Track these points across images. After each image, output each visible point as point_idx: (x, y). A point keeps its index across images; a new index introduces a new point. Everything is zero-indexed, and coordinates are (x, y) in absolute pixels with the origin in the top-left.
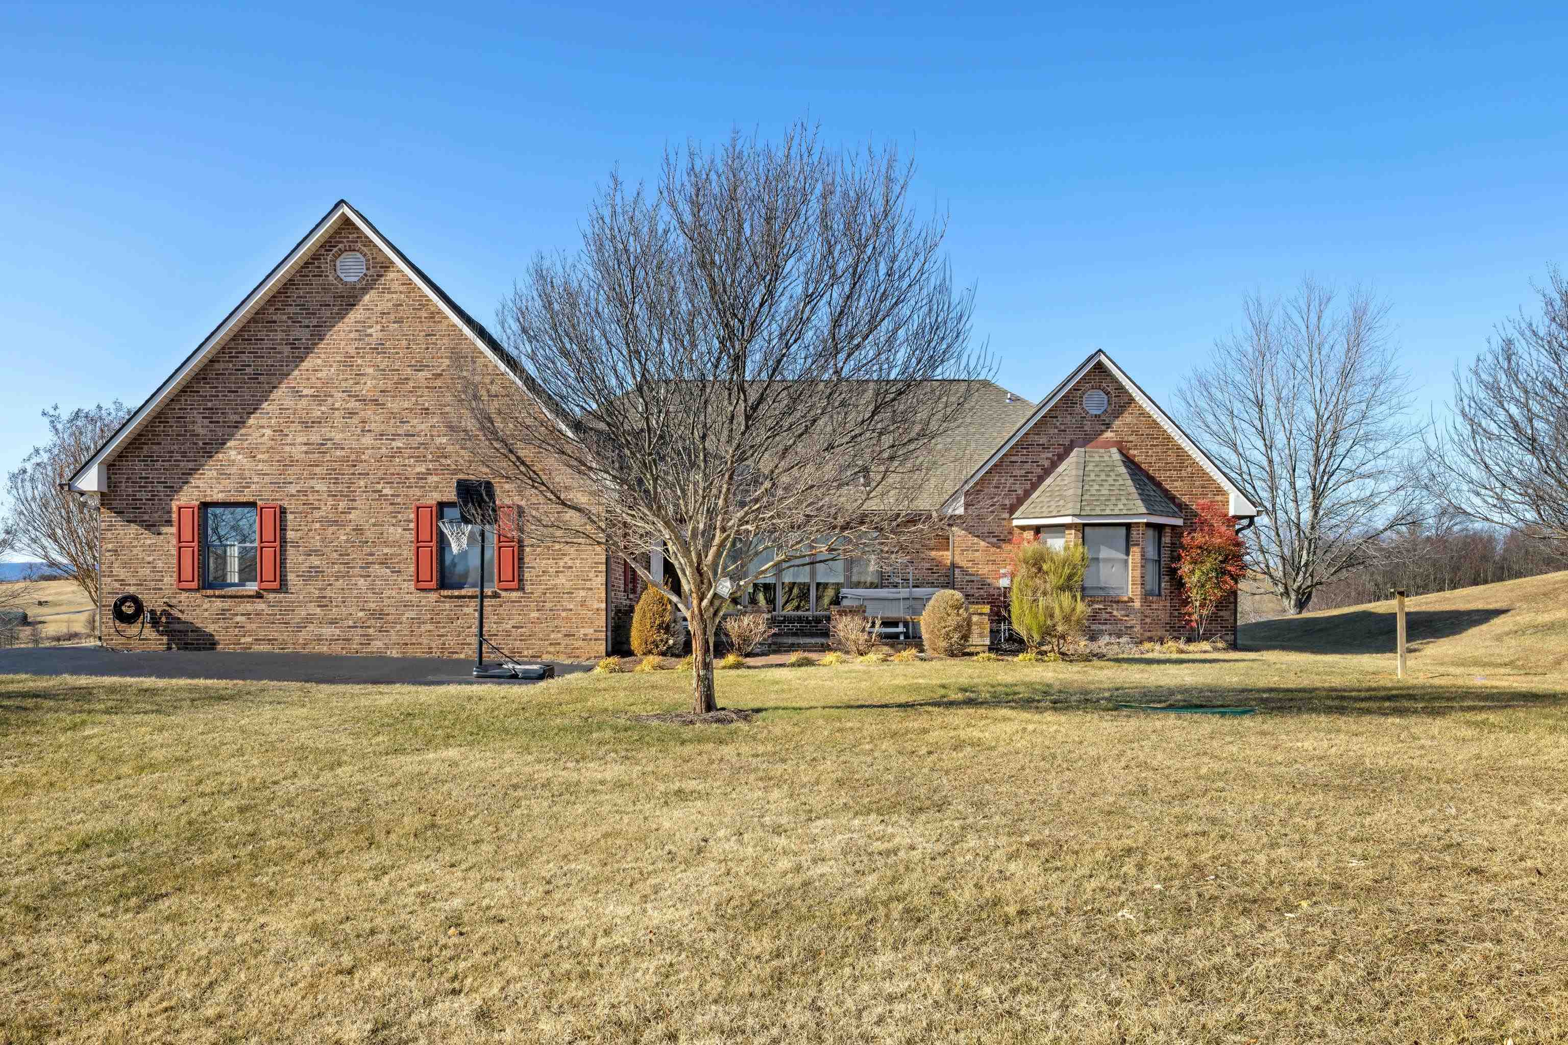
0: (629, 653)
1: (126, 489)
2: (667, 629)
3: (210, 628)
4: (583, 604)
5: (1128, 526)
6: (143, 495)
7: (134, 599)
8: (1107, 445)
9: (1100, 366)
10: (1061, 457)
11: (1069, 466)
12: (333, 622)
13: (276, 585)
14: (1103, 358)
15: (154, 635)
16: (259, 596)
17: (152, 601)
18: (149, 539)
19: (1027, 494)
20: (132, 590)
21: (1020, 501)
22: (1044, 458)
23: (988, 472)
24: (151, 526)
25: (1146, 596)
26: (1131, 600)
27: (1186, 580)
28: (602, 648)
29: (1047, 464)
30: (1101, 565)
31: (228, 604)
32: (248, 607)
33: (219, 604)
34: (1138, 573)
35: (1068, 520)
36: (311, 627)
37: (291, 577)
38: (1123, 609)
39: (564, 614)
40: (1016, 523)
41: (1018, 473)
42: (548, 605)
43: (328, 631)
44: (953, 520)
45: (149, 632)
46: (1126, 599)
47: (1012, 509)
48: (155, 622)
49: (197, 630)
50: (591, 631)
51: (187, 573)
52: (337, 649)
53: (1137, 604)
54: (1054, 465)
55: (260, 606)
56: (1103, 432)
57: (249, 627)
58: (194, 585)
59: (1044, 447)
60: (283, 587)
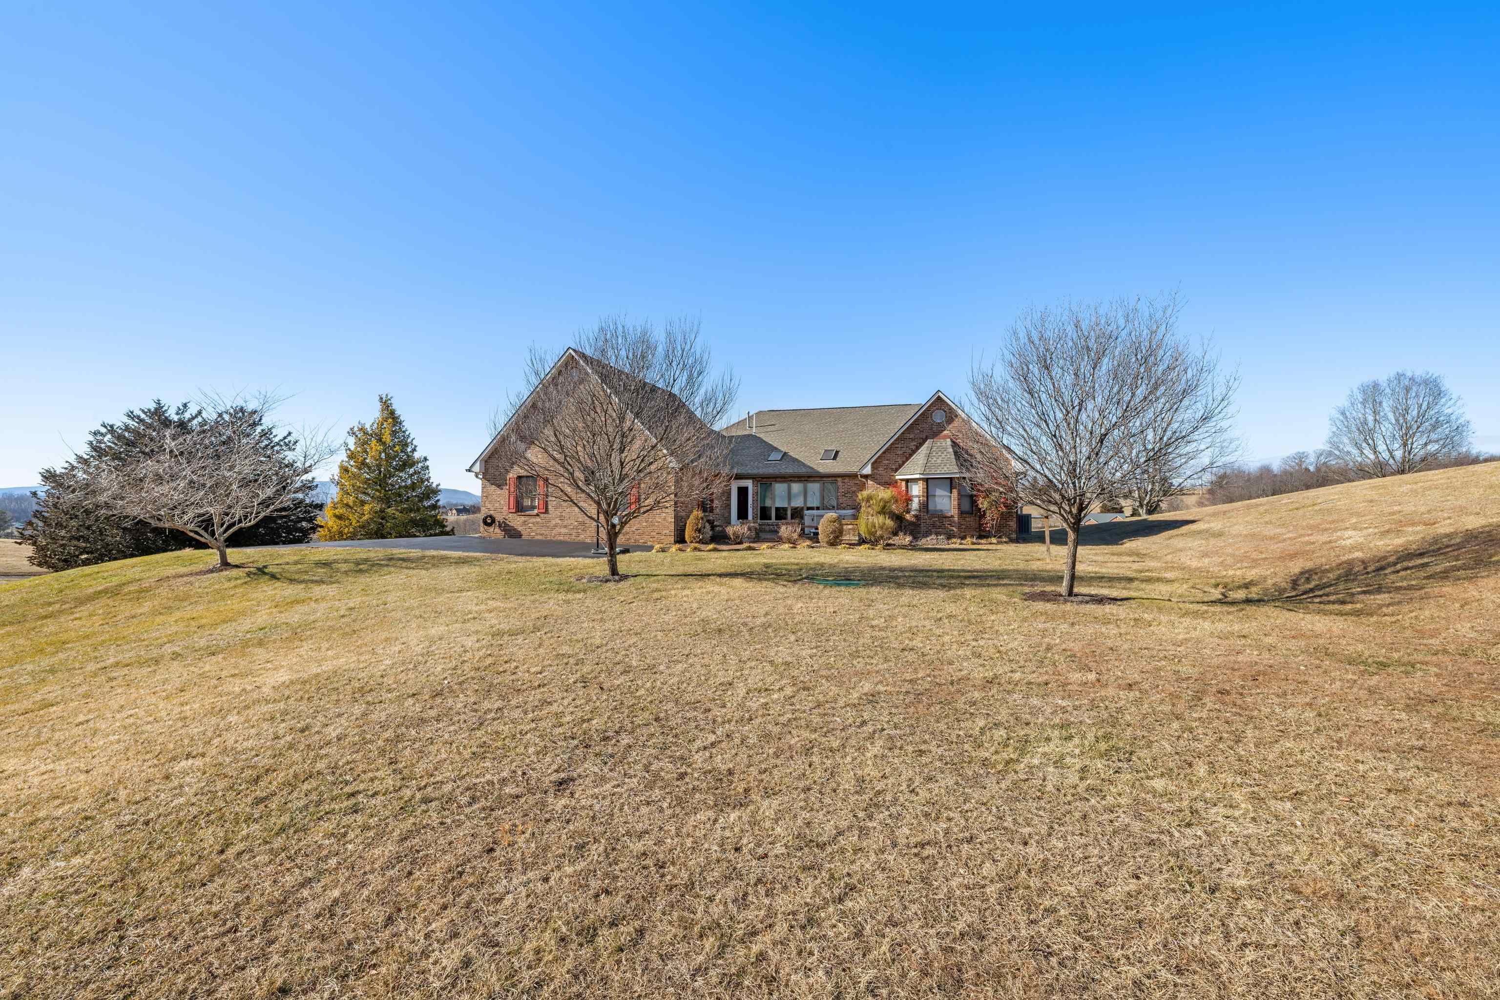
0: (686, 542)
1: (491, 471)
2: (699, 531)
3: (520, 529)
4: (665, 519)
5: (951, 478)
6: (497, 473)
7: (491, 516)
8: (946, 437)
9: (939, 398)
10: (921, 444)
11: (924, 450)
12: (565, 527)
13: (544, 511)
14: (940, 394)
15: (499, 531)
16: (537, 515)
17: (499, 518)
18: (499, 492)
19: (904, 463)
20: (492, 512)
21: (900, 466)
22: (913, 445)
23: (884, 453)
24: (499, 486)
25: (962, 513)
26: (952, 516)
27: (980, 506)
28: (673, 539)
29: (914, 448)
30: (937, 499)
31: (527, 518)
32: (533, 520)
33: (523, 518)
34: (956, 503)
35: (917, 476)
36: (557, 529)
37: (550, 507)
38: (948, 521)
39: (656, 524)
40: (897, 477)
41: (899, 453)
42: (650, 520)
43: (563, 531)
44: (866, 477)
45: (497, 530)
46: (949, 516)
47: (896, 470)
48: (500, 526)
49: (515, 530)
50: (668, 532)
51: (512, 507)
52: (567, 538)
53: (956, 519)
54: (918, 448)
55: (538, 519)
56: (943, 431)
57: (534, 528)
58: (514, 511)
59: (913, 440)
60: (547, 512)
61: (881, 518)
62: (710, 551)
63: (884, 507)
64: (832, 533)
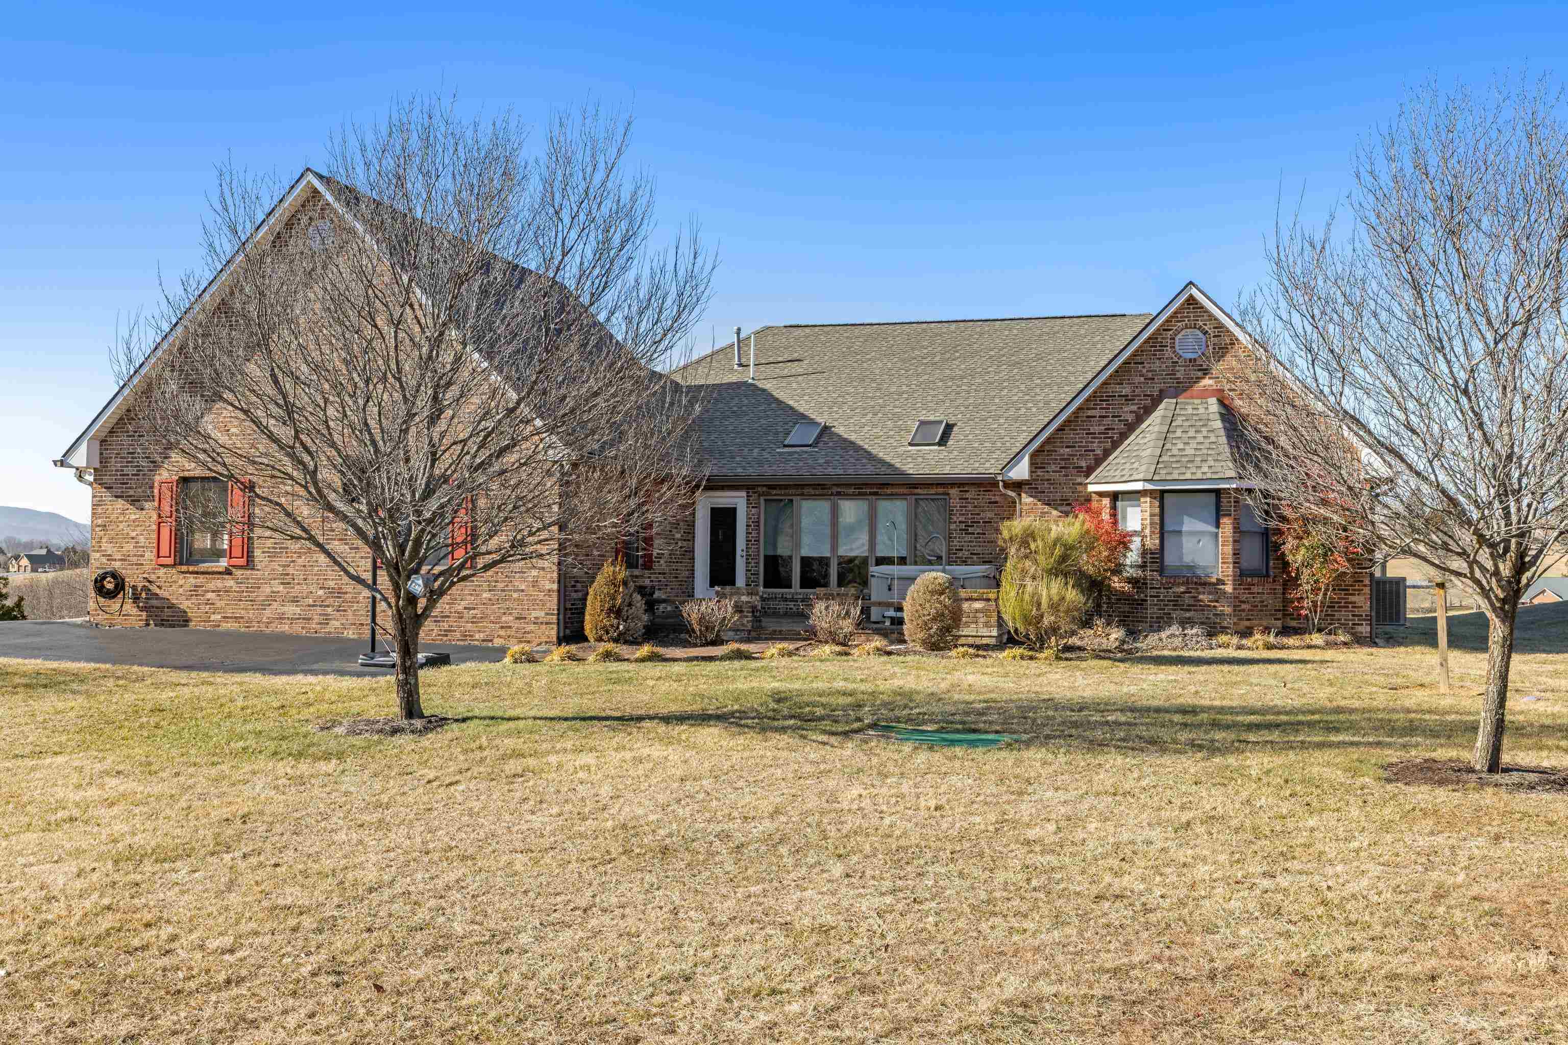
0: (585, 639)
1: (115, 464)
2: (618, 613)
3: (185, 605)
4: (535, 584)
5: (1218, 492)
6: (130, 471)
7: (114, 575)
8: (1205, 394)
9: (1191, 300)
10: (1148, 411)
11: (1154, 423)
12: (295, 600)
13: (242, 562)
14: (1194, 292)
15: (135, 611)
16: (228, 572)
17: (133, 578)
18: (133, 514)
19: (1107, 453)
20: (117, 565)
21: (1099, 461)
22: (1128, 412)
23: (1060, 429)
24: (134, 501)
25: (1242, 575)
26: (1220, 582)
27: (1290, 558)
28: (554, 633)
29: (1131, 418)
30: (1184, 539)
31: (201, 579)
32: (218, 583)
33: (192, 580)
34: (1229, 549)
35: (1138, 486)
36: (275, 605)
37: (257, 553)
38: (1209, 593)
39: (515, 595)
40: (1091, 488)
41: (1096, 429)
42: (500, 585)
43: (291, 610)
44: (1018, 486)
45: (129, 607)
46: (1214, 580)
47: (1089, 471)
48: (136, 598)
49: (172, 607)
50: (542, 614)
51: (165, 550)
52: (297, 629)
53: (1229, 588)
54: (1139, 420)
55: (230, 583)
56: (1199, 379)
57: (219, 604)
58: (170, 561)
59: (1128, 399)
60: (250, 564)
61: (1056, 586)
62: (642, 660)
63: (1064, 558)
64: (934, 619)
